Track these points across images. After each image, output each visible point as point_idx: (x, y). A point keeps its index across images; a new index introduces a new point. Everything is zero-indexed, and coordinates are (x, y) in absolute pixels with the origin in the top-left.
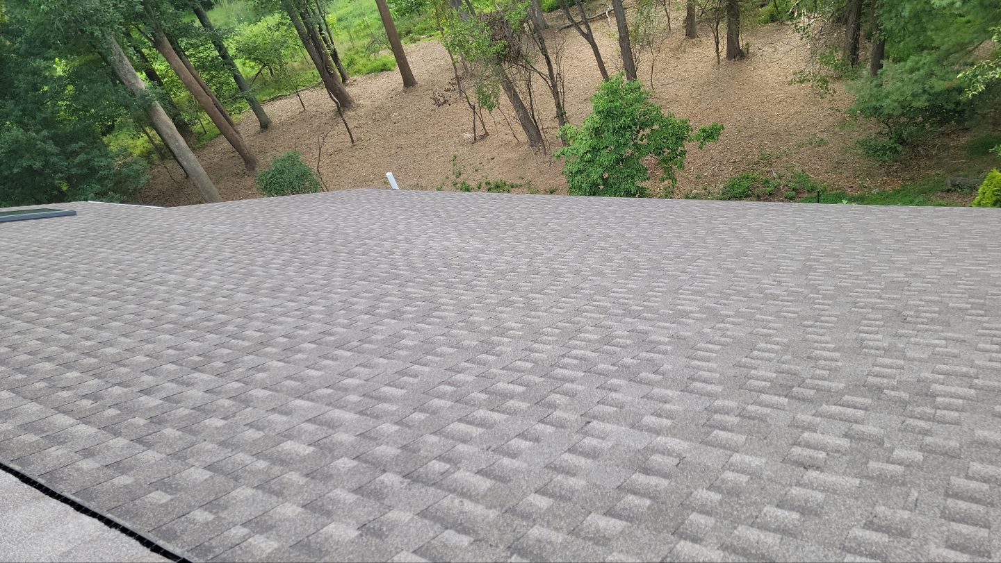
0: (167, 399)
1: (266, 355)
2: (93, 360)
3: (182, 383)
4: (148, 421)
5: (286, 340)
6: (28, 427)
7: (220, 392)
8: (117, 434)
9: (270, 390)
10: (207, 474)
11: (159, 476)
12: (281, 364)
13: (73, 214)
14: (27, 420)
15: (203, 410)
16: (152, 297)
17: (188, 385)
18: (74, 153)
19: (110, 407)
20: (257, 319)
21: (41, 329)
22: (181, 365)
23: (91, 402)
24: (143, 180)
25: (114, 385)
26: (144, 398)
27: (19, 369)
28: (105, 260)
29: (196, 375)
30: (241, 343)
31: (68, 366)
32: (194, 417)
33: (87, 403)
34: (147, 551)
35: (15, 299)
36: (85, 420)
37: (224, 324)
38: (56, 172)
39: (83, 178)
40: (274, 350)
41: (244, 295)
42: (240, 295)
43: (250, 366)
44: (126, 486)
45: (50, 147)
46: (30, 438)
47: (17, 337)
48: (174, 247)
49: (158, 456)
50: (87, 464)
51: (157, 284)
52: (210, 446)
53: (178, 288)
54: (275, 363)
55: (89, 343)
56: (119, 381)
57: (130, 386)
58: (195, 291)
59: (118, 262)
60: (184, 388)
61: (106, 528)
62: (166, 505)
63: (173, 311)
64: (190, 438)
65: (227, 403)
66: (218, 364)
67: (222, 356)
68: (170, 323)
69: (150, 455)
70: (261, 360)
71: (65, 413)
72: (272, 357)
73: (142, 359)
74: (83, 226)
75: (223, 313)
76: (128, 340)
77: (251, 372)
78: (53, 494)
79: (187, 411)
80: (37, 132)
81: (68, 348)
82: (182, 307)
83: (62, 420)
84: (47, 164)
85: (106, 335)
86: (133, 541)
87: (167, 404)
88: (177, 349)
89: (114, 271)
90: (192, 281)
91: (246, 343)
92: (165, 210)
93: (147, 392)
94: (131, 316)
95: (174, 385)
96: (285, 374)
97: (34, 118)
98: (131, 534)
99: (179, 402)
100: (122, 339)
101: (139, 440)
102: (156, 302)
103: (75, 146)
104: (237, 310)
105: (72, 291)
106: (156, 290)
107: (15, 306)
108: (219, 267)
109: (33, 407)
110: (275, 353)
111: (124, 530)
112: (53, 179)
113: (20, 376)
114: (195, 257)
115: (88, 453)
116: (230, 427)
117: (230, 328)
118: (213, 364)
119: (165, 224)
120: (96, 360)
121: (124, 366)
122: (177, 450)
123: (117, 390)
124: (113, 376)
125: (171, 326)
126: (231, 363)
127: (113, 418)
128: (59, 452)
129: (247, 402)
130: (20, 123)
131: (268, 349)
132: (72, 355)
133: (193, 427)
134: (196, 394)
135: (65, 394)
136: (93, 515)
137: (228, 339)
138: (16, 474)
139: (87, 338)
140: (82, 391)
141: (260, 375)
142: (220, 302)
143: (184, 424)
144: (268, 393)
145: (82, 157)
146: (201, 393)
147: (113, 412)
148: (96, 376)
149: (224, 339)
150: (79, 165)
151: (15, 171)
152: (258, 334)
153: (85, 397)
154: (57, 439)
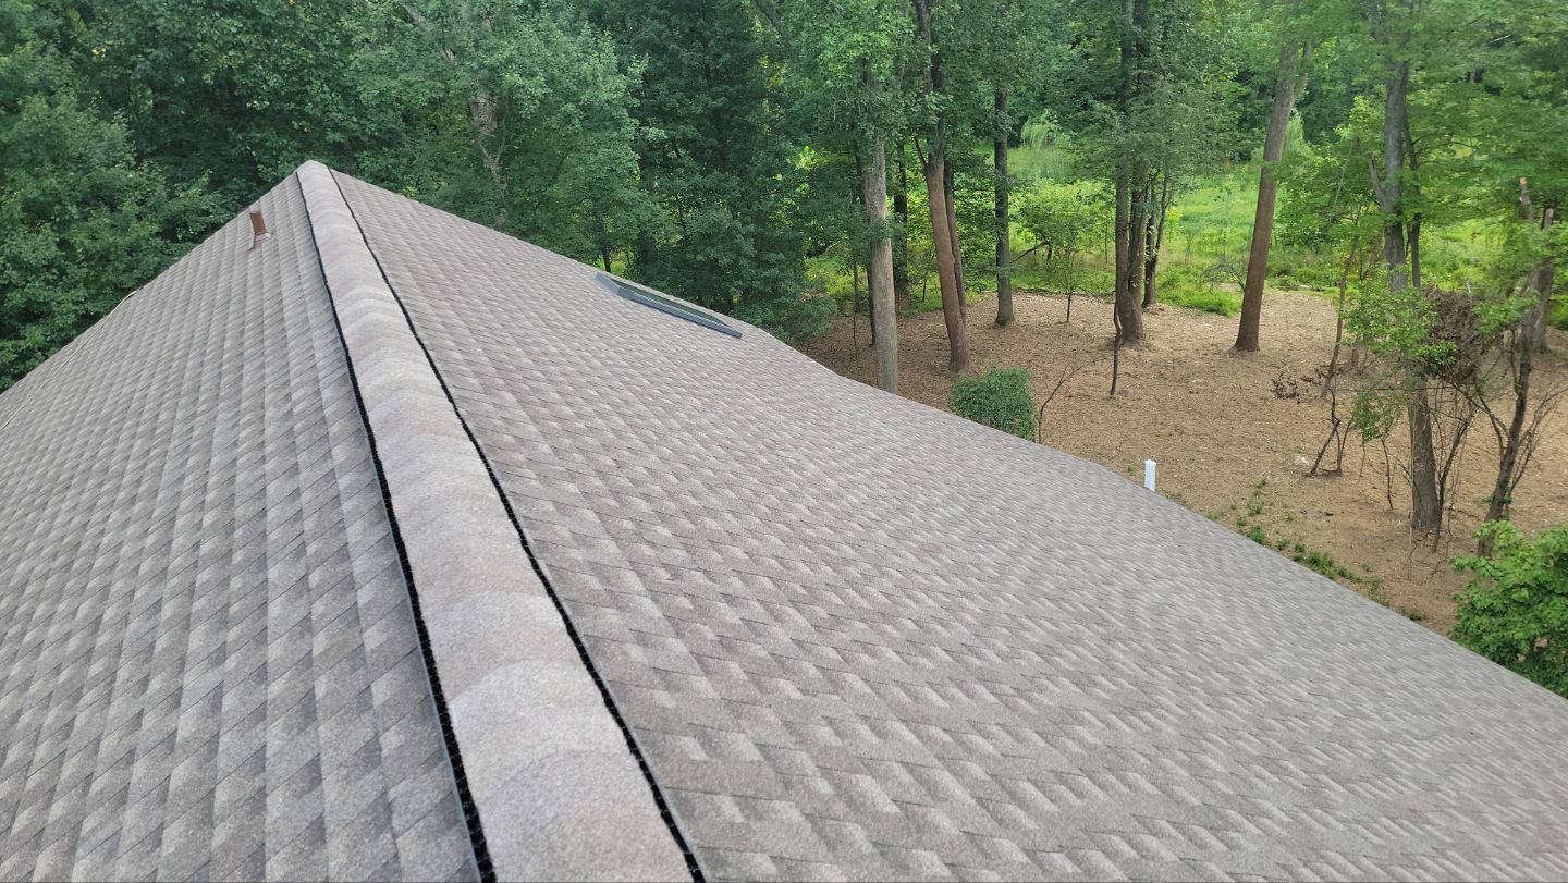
0: (747, 622)
1: (882, 634)
2: (690, 526)
3: (772, 612)
4: (717, 639)
5: (915, 627)
6: (597, 568)
7: (810, 652)
8: (679, 634)
9: (871, 687)
10: (756, 756)
11: (703, 721)
12: (896, 658)
13: (737, 336)
14: (599, 559)
15: (782, 665)
16: (779, 481)
17: (777, 619)
18: (767, 265)
19: (685, 595)
20: (890, 577)
21: (654, 458)
22: (779, 587)
23: (668, 576)
24: (822, 328)
25: (699, 569)
26: (723, 606)
27: (616, 493)
28: (749, 408)
29: (791, 611)
30: (858, 598)
31: (663, 518)
32: (768, 667)
33: (663, 575)
34: (657, 813)
35: (644, 408)
36: (654, 595)
37: (847, 562)
38: (738, 277)
39: (761, 296)
40: (895, 634)
41: (885, 535)
42: (880, 532)
43: (858, 638)
44: (664, 709)
45: (748, 247)
46: (594, 583)
47: (628, 454)
48: (827, 429)
49: (712, 694)
50: (636, 653)
51: (792, 466)
52: (772, 718)
53: (813, 485)
54: (891, 653)
55: (694, 502)
56: (706, 567)
57: (714, 581)
58: (830, 498)
59: (761, 418)
60: (771, 620)
61: (627, 750)
62: (696, 764)
63: (796, 511)
64: (753, 690)
65: (813, 671)
66: (822, 612)
67: (828, 604)
68: (787, 525)
69: (702, 685)
70: (875, 638)
71: (639, 574)
72: (890, 642)
73: (741, 554)
74: (741, 355)
75: (852, 546)
76: (734, 521)
77: (856, 647)
78: (590, 668)
79: (763, 654)
80: (745, 224)
81: (672, 496)
82: (808, 512)
83: (632, 580)
84: (734, 265)
85: (714, 501)
86: (647, 788)
87: (744, 629)
88: (782, 564)
89: (753, 427)
90: (831, 484)
91: (864, 603)
92: (836, 377)
93: (730, 599)
94: (749, 493)
95: (761, 609)
96: (897, 675)
97: (749, 207)
98: (649, 777)
99: (759, 635)
100: (729, 516)
101: (699, 658)
102: (781, 489)
103: (772, 257)
104: (870, 551)
105: (701, 428)
106: (787, 474)
107: (640, 416)
108: (869, 482)
109: (610, 547)
110: (895, 639)
111: (643, 766)
112: (731, 283)
113: (613, 503)
114: (845, 455)
115: (642, 639)
116: (804, 708)
117: (853, 571)
118: (817, 608)
119: (828, 396)
120: (691, 526)
121: (719, 551)
122: (734, 698)
123: (700, 578)
124: (703, 557)
125: (787, 530)
126: (837, 620)
127: (683, 611)
128: (615, 619)
129: (836, 686)
130: (733, 207)
131: (889, 628)
132: (672, 506)
133: (763, 679)
134: (781, 636)
135: (647, 550)
136: (620, 722)
137: (845, 585)
138: (566, 619)
139: (695, 495)
140: (666, 558)
141: (865, 658)
142: (853, 530)
143: (755, 669)
144: (867, 690)
145: (774, 272)
146: (787, 639)
147: (685, 603)
148: (686, 547)
149: (840, 583)
150: (766, 280)
151: (699, 257)
152: (884, 599)
153: (665, 566)
154: (619, 601)
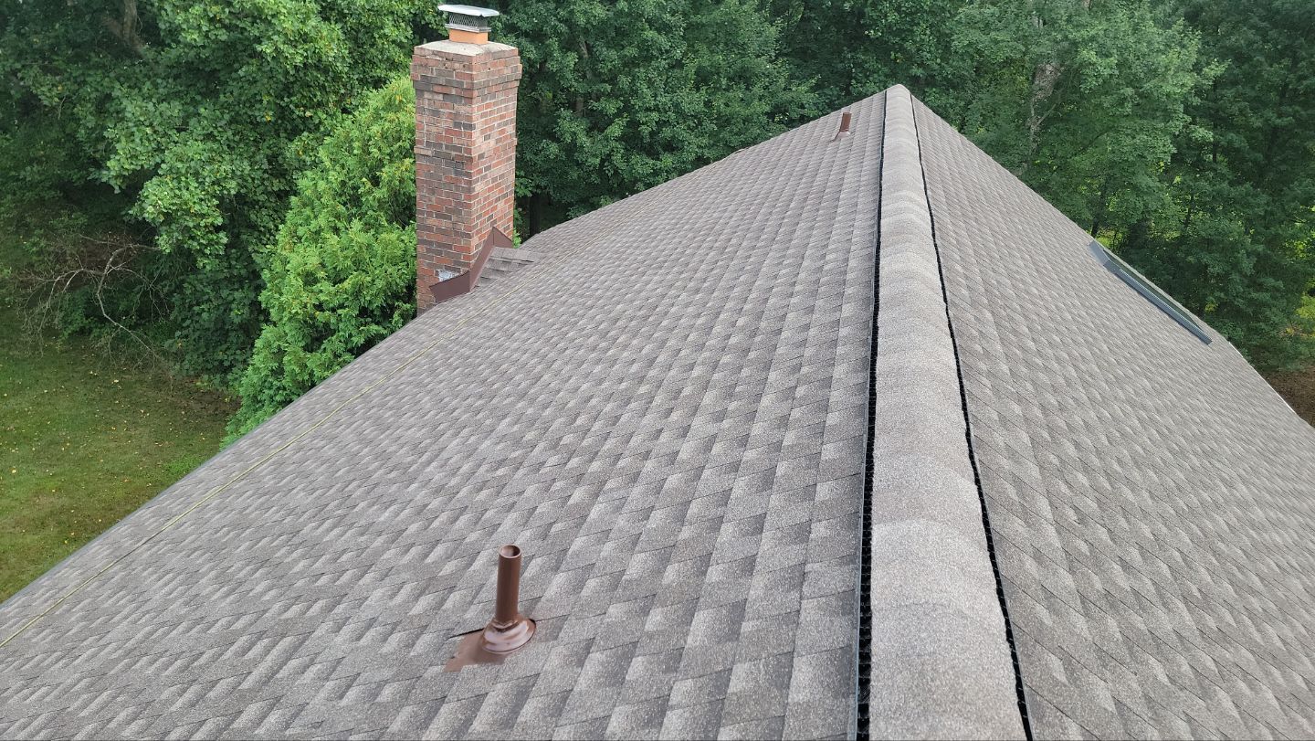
0: (1136, 593)
1: (1268, 674)
2: (1107, 485)
3: (1161, 596)
4: (1103, 592)
5: (1303, 685)
6: (1018, 482)
7: (1188, 650)
8: (1071, 570)
9: (1240, 713)
10: (1111, 707)
11: (1072, 651)
12: (1274, 702)
13: (1206, 341)
14: (1021, 475)
15: (1157, 644)
16: (1206, 488)
17: (1165, 605)
18: (1260, 287)
19: (1086, 541)
20: (1293, 628)
21: (1092, 414)
22: (1176, 579)
23: (1075, 518)
24: (1291, 367)
25: (1104, 526)
26: (1117, 568)
27: (1051, 430)
28: (1195, 409)
29: (1181, 605)
30: (1253, 629)
31: (1087, 469)
32: (1144, 640)
33: (1071, 514)
34: (1015, 700)
35: (1096, 369)
36: (1060, 529)
37: (1254, 592)
38: (1222, 289)
39: (1238, 314)
40: (1281, 680)
41: (1301, 587)
42: (1296, 582)
43: (1241, 664)
44: (1042, 623)
45: (1248, 264)
46: (1012, 492)
47: (1071, 401)
48: (1270, 462)
49: (1086, 633)
50: (1030, 565)
51: (1223, 480)
52: (1135, 685)
53: (1239, 505)
54: (1270, 695)
55: (1116, 467)
56: (1112, 528)
57: (1115, 543)
58: (1253, 526)
59: (1205, 423)
60: (1159, 604)
61: (1004, 635)
62: (1056, 682)
63: (1213, 520)
64: (1123, 652)
65: (1185, 668)
66: (1211, 622)
67: (1220, 619)
68: (1202, 530)
69: (1081, 623)
70: (1259, 674)
71: (1051, 504)
72: (1274, 686)
73: (1146, 531)
74: (1204, 359)
75: (1262, 579)
76: (1150, 501)
77: (1236, 670)
78: (993, 557)
79: (1143, 627)
80: (1254, 242)
81: (1098, 453)
82: (1226, 528)
83: (1043, 505)
84: (1224, 278)
85: (1136, 475)
86: (1013, 676)
87: (1131, 599)
88: (1184, 560)
89: (1195, 428)
90: (1258, 514)
91: (1257, 637)
92: (1297, 418)
93: (1126, 566)
94: (1172, 484)
95: (1152, 589)
96: (1270, 718)
97: (1267, 228)
98: (1017, 668)
99: (1144, 610)
100: (1146, 495)
101: (1084, 599)
102: (1205, 496)
103: (1270, 281)
104: (1280, 594)
105: (1144, 408)
106: (1215, 484)
107: (1092, 375)
108: (1301, 531)
109: (1035, 472)
110: (1279, 685)
111: (1014, 656)
113: (1046, 435)
114: (1284, 494)
115: (1038, 557)
116: (1169, 694)
117: (1255, 603)
118: (1207, 617)
119: (1282, 432)
120: (1109, 488)
121: (1128, 521)
122: (1105, 649)
123: (1103, 534)
124: (1111, 518)
125: (1200, 533)
126: (1224, 637)
127: (1080, 553)
128: (1021, 530)
129: (1205, 694)
130: (1249, 222)
131: (1276, 673)
132: (1096, 461)
133: (1136, 648)
134: (1164, 622)
135: (1064, 488)
136: (1005, 612)
137: (1243, 611)
138: (984, 509)
139: (1119, 461)
140: (1077, 501)
141: (1242, 686)
142: (1268, 566)
143: (1131, 635)
144: (1235, 713)
145: (1265, 296)
146: (1169, 627)
147: (1084, 548)
148: (1098, 501)
149: (1239, 606)
150: (1251, 302)
151: (1190, 259)
152: (1279, 644)
153: (1076, 509)
154: (1028, 516)
